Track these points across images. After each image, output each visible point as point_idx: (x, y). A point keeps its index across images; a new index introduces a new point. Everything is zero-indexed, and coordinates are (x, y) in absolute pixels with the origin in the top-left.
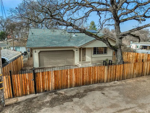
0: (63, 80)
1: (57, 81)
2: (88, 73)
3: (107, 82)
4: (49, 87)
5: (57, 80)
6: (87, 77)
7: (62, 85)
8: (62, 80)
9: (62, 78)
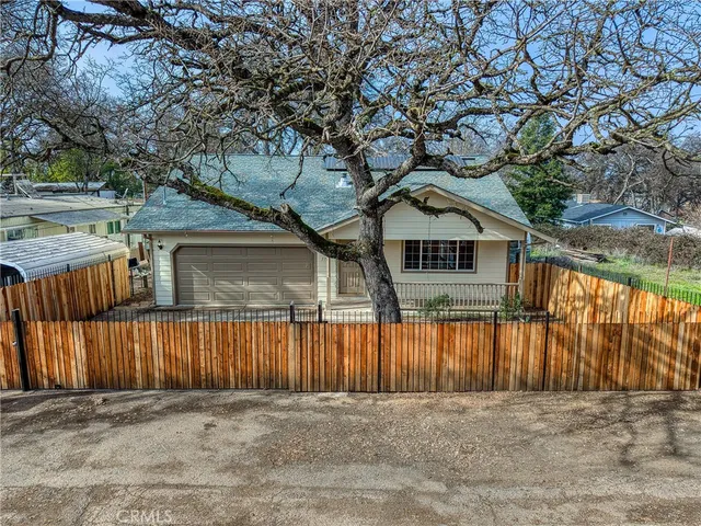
0: (118, 360)
1: (97, 360)
2: (214, 343)
3: (300, 389)
4: (68, 374)
5: (97, 355)
6: (214, 362)
7: (115, 374)
8: (114, 357)
9: (113, 351)
